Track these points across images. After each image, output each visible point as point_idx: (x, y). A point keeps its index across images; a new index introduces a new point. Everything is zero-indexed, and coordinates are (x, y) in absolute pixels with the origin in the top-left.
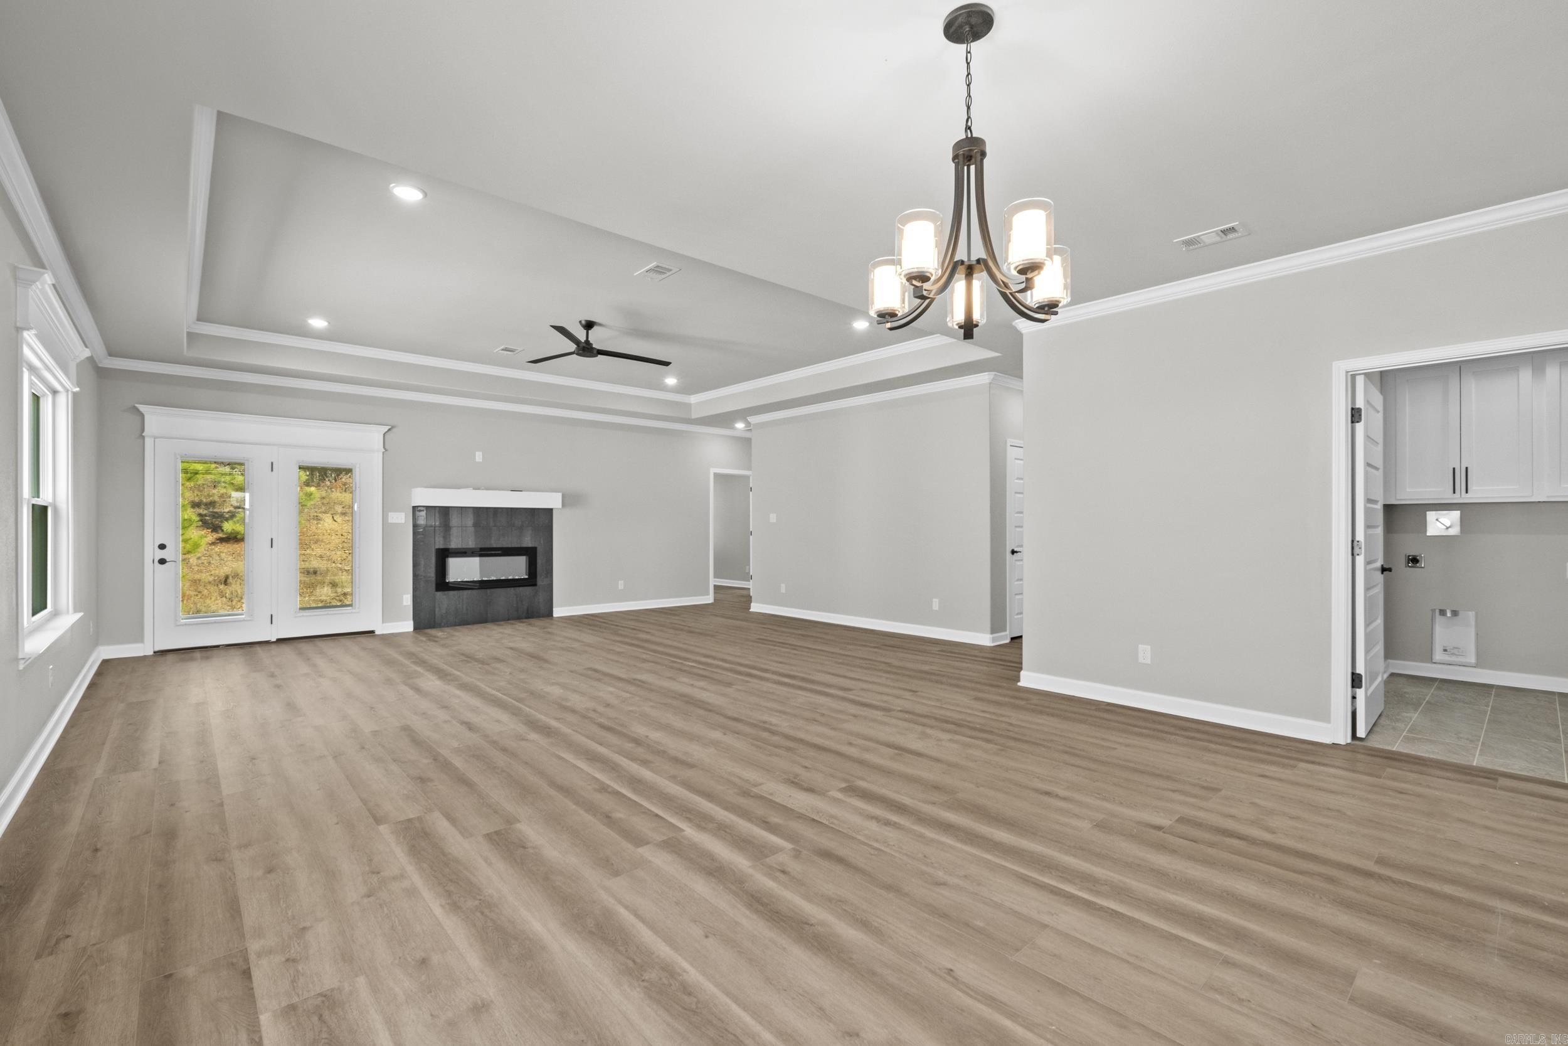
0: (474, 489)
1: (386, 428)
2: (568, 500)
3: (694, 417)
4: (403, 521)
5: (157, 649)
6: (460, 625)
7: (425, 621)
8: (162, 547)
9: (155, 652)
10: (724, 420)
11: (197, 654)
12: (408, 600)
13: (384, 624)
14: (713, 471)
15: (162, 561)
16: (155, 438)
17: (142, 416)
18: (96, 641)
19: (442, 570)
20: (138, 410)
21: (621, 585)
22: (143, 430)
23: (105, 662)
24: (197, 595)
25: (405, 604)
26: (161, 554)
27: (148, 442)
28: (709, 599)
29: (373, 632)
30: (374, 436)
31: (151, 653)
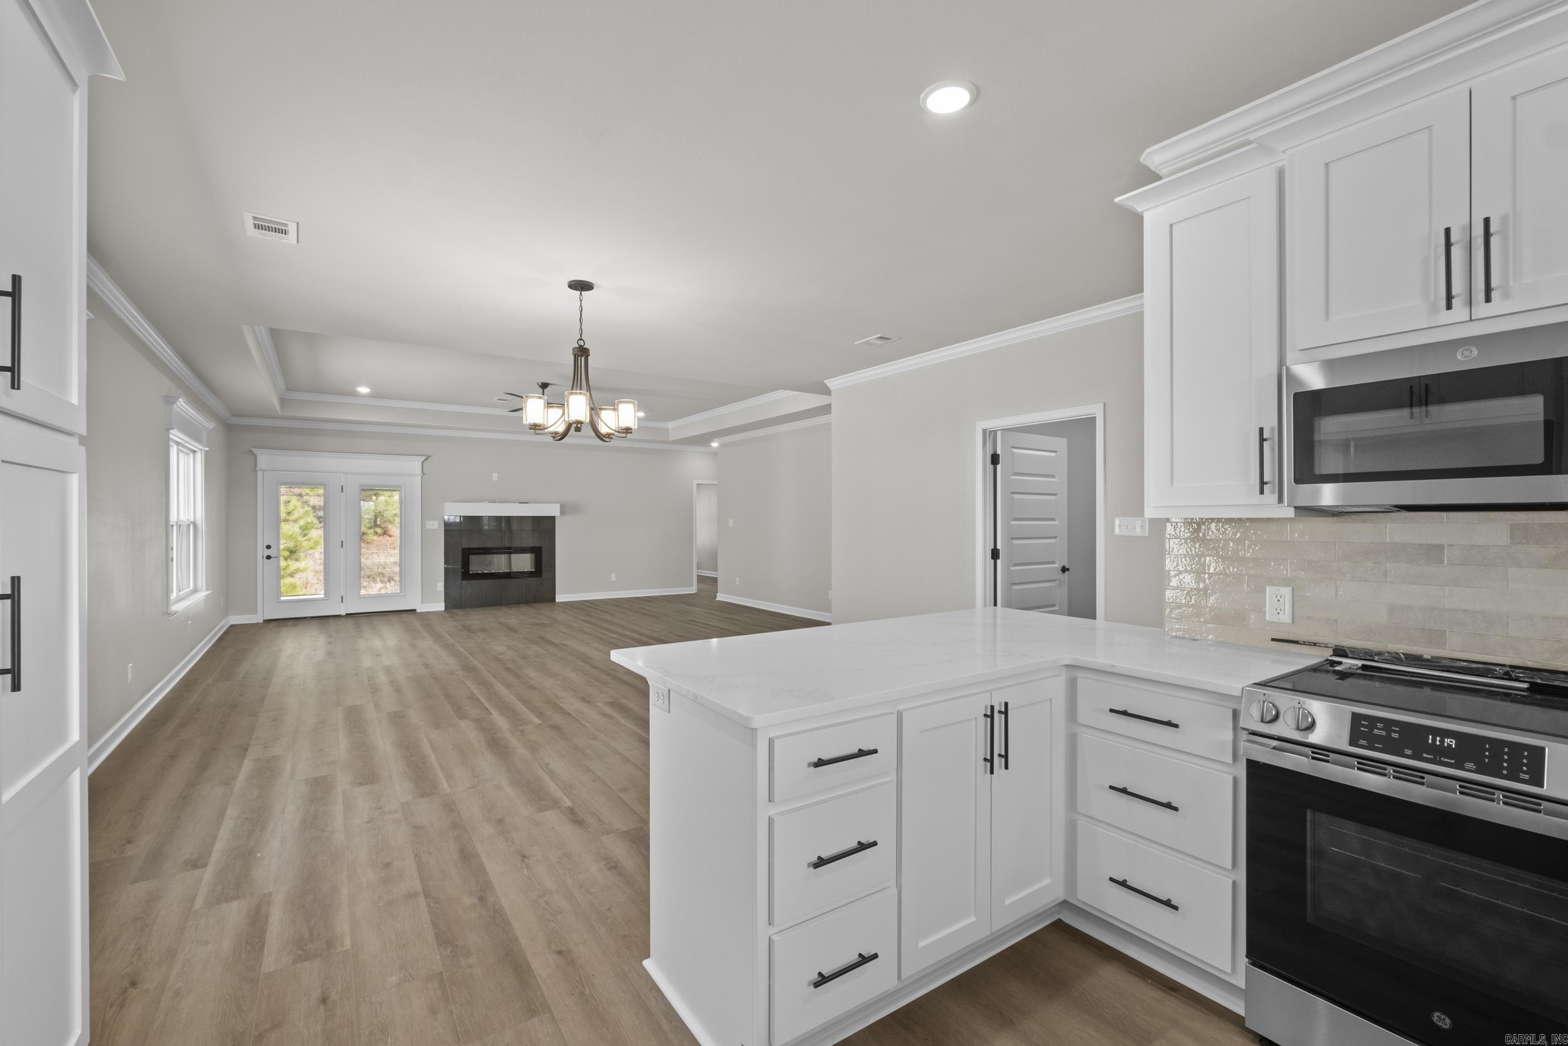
0: (490, 502)
1: (424, 458)
2: (563, 510)
3: (671, 439)
4: (437, 527)
5: (265, 618)
6: (480, 606)
7: (453, 603)
8: (269, 547)
9: (264, 621)
10: (702, 440)
11: (290, 623)
12: (441, 586)
13: (423, 605)
14: (695, 482)
15: (269, 557)
16: (264, 471)
17: (256, 457)
18: (226, 612)
19: (466, 564)
20: (252, 451)
21: (613, 577)
22: (256, 466)
23: (232, 626)
24: (318, 583)
25: (438, 590)
26: (268, 552)
27: (260, 474)
28: (693, 590)
29: (415, 610)
30: (414, 465)
31: (261, 621)
